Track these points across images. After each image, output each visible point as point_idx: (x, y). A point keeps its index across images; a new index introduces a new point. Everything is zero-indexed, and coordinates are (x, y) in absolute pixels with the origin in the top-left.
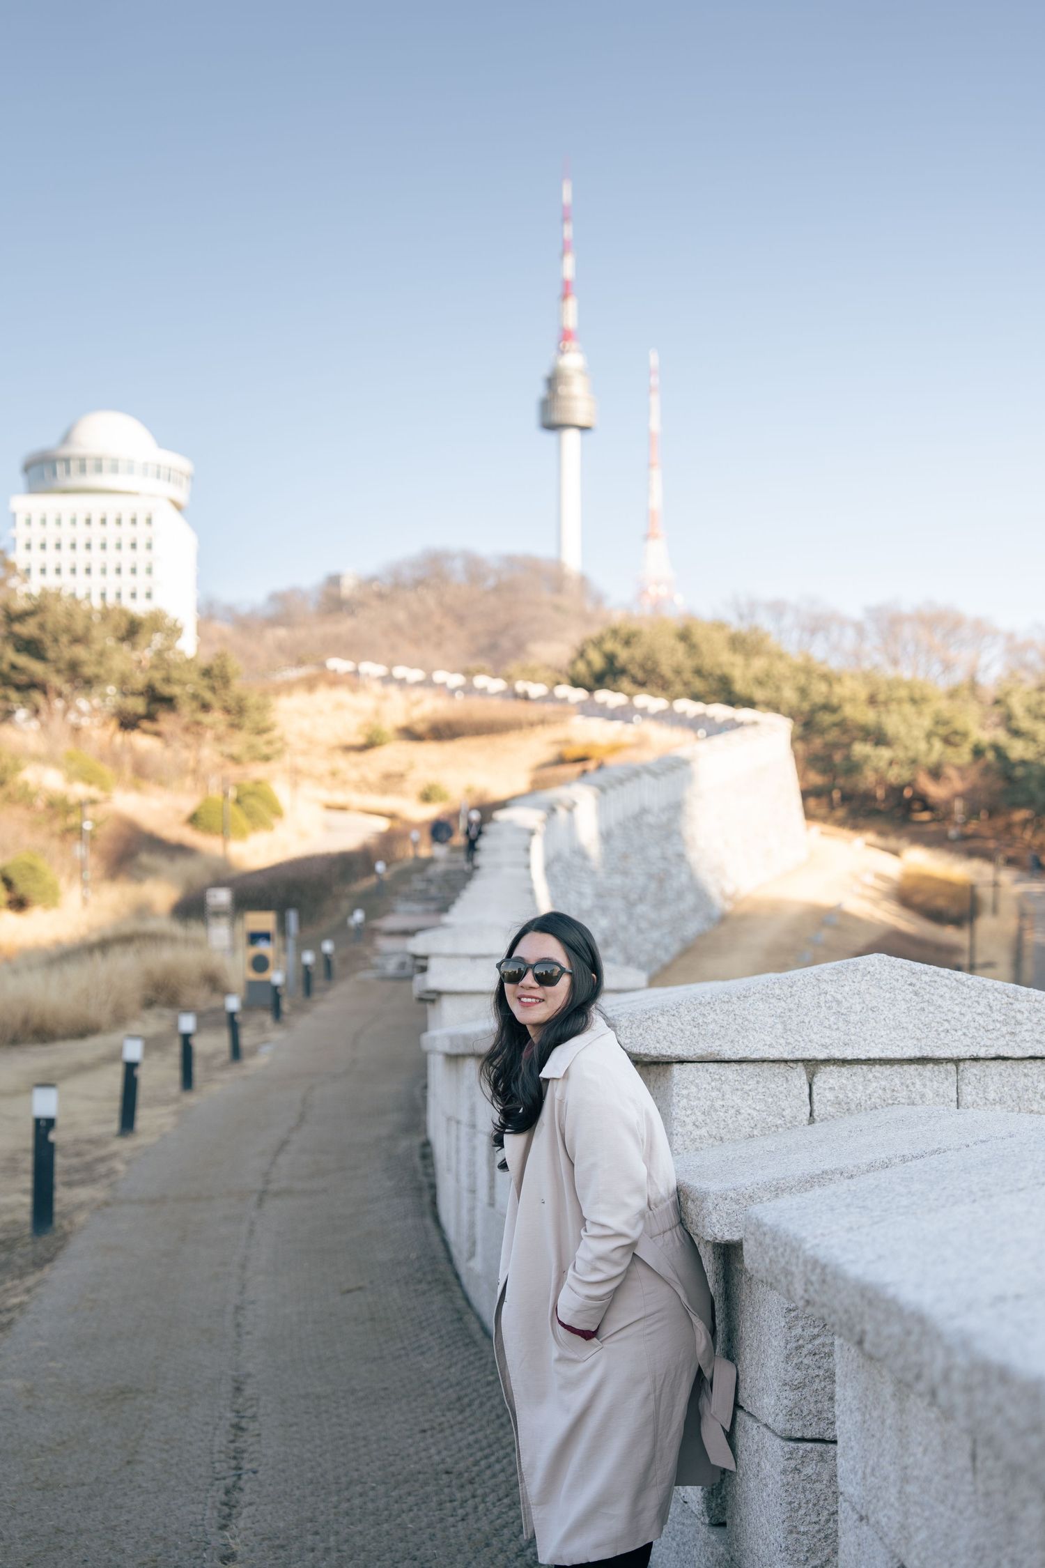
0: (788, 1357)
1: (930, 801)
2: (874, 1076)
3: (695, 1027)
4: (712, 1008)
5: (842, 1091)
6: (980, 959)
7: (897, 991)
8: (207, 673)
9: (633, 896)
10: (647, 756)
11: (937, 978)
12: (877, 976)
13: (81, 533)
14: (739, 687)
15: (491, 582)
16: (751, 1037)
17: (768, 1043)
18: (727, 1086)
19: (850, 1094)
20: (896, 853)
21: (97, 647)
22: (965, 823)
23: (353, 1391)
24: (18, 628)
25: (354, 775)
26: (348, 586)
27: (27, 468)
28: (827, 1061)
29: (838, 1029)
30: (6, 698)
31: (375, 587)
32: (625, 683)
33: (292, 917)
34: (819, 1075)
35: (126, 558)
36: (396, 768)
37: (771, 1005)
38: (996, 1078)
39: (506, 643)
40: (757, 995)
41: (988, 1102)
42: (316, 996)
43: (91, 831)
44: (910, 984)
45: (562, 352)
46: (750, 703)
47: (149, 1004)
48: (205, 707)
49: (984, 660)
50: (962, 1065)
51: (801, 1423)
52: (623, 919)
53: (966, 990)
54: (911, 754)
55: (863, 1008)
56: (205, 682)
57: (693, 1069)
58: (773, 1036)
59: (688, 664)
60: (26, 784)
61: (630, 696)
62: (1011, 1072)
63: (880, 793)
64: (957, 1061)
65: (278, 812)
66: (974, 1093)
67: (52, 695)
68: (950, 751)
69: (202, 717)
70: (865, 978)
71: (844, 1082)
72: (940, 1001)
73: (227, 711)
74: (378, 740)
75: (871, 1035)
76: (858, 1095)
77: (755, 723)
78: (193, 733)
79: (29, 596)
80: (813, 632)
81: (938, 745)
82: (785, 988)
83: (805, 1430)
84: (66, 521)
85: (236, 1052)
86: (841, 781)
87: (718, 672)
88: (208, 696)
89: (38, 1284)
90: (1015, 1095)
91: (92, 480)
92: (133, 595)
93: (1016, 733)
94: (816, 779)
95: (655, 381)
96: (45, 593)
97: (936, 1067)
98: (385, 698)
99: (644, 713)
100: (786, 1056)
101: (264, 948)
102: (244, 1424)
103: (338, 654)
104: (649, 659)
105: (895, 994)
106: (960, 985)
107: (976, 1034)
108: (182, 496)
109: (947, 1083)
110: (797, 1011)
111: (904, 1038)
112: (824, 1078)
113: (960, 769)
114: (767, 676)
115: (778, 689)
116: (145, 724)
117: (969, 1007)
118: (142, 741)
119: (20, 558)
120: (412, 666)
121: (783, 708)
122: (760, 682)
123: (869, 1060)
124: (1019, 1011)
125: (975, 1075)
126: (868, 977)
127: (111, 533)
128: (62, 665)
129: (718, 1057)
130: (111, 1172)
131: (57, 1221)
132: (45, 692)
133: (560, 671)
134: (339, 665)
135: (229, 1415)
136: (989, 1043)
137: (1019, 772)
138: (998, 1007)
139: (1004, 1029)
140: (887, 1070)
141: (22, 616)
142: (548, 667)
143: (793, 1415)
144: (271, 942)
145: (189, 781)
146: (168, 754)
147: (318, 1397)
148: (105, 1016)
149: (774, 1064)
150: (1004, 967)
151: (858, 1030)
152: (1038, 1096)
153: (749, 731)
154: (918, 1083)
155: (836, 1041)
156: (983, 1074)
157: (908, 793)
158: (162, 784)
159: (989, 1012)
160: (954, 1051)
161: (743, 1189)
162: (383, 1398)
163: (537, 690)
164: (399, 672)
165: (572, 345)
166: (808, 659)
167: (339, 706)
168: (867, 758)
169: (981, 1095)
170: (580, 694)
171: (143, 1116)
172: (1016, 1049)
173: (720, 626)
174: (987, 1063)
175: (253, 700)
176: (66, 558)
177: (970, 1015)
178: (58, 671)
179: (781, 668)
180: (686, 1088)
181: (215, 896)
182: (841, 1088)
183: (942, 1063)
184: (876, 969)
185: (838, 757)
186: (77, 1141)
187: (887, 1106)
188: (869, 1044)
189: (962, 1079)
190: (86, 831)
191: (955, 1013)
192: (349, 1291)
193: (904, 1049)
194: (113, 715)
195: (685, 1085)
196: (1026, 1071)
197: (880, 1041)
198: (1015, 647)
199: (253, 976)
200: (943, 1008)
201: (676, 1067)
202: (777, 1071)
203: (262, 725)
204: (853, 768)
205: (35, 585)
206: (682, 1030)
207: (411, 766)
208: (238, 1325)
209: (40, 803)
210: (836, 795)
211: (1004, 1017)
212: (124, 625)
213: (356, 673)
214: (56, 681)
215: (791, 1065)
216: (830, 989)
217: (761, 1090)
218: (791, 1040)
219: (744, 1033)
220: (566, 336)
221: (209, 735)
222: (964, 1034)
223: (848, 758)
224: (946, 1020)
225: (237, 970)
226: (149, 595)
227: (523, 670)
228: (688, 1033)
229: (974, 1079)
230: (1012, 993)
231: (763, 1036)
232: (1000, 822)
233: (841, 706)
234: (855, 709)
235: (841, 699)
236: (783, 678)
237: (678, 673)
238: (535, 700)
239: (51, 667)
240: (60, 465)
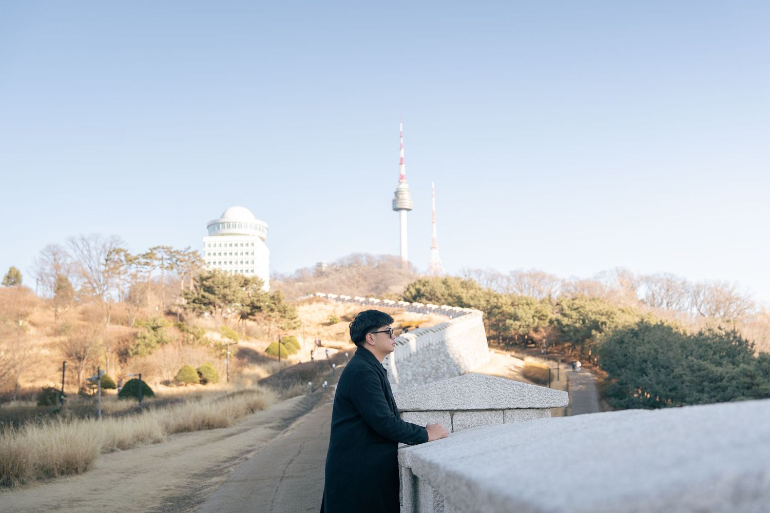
0: (434, 508)
1: (535, 340)
2: (474, 415)
3: (410, 399)
8: (273, 298)
10: (431, 325)
12: (474, 380)
13: (228, 250)
14: (465, 300)
15: (376, 265)
16: (430, 402)
17: (436, 404)
18: (422, 420)
19: (466, 422)
20: (522, 359)
21: (233, 289)
22: (547, 348)
24: (205, 283)
25: (326, 334)
26: (324, 267)
27: (208, 227)
28: (457, 411)
29: (461, 399)
30: (201, 308)
31: (335, 267)
32: (424, 300)
35: (245, 258)
36: (341, 331)
37: (437, 391)
38: (517, 416)
39: (381, 286)
40: (432, 388)
43: (230, 355)
44: (486, 383)
45: (400, 183)
46: (469, 306)
48: (272, 310)
49: (553, 290)
54: (527, 323)
55: (469, 392)
56: (272, 301)
57: (410, 414)
58: (438, 402)
59: (447, 292)
60: (207, 338)
61: (425, 304)
62: (522, 413)
63: (516, 338)
64: (503, 410)
65: (298, 348)
66: (509, 420)
67: (217, 307)
68: (541, 322)
69: (270, 313)
70: (470, 381)
71: (464, 418)
72: (496, 389)
73: (280, 311)
74: (335, 321)
75: (472, 401)
76: (469, 422)
77: (470, 313)
78: (268, 320)
79: (210, 272)
80: (492, 281)
81: (537, 320)
82: (442, 385)
84: (223, 245)
86: (502, 334)
87: (457, 295)
88: (273, 306)
89: (199, 509)
91: (232, 230)
92: (247, 271)
93: (565, 315)
94: (493, 333)
95: (434, 193)
96: (215, 271)
97: (496, 412)
98: (337, 306)
99: (430, 310)
100: (443, 409)
103: (321, 291)
104: (432, 291)
105: (480, 386)
106: (503, 383)
107: (509, 400)
108: (264, 236)
109: (500, 418)
110: (446, 393)
111: (484, 402)
112: (456, 416)
113: (544, 328)
114: (475, 295)
115: (479, 301)
116: (251, 317)
117: (507, 390)
118: (249, 323)
119: (206, 259)
120: (347, 295)
121: (481, 308)
122: (472, 298)
123: (472, 410)
124: (525, 392)
125: (510, 414)
127: (239, 249)
128: (220, 296)
129: (419, 410)
130: (229, 471)
132: (215, 306)
133: (400, 296)
134: (322, 295)
136: (514, 403)
137: (566, 329)
138: (517, 391)
139: (519, 398)
140: (479, 413)
141: (207, 279)
142: (396, 294)
145: (266, 337)
146: (259, 327)
149: (439, 412)
151: (468, 399)
153: (468, 316)
154: (490, 418)
155: (460, 403)
156: (512, 414)
157: (526, 337)
158: (256, 338)
159: (514, 392)
160: (502, 406)
163: (392, 302)
164: (342, 297)
165: (403, 181)
166: (489, 290)
167: (320, 309)
168: (511, 325)
169: (512, 421)
170: (407, 304)
172: (524, 406)
173: (458, 279)
174: (514, 410)
175: (289, 307)
176: (223, 258)
177: (507, 393)
178: (219, 298)
179: (479, 293)
182: (462, 420)
183: (498, 411)
185: (501, 325)
187: (479, 426)
188: (472, 404)
189: (505, 416)
190: (228, 354)
191: (502, 393)
193: (484, 406)
194: (239, 314)
196: (527, 413)
197: (476, 403)
198: (565, 285)
200: (497, 391)
201: (404, 413)
202: (440, 414)
203: (293, 317)
204: (506, 328)
205: (211, 267)
206: (405, 401)
209: (212, 345)
210: (500, 338)
211: (519, 394)
212: (243, 282)
213: (327, 297)
214: (218, 301)
215: (445, 412)
216: (458, 385)
218: (444, 403)
219: (428, 401)
220: (402, 177)
221: (273, 320)
222: (505, 400)
223: (504, 325)
224: (499, 395)
226: (252, 271)
227: (387, 296)
228: (408, 401)
229: (509, 416)
230: (522, 386)
231: (434, 402)
232: (560, 347)
233: (502, 306)
234: (507, 307)
235: (502, 304)
236: (480, 297)
237: (443, 296)
238: (391, 306)
239: (216, 297)
240: (221, 226)
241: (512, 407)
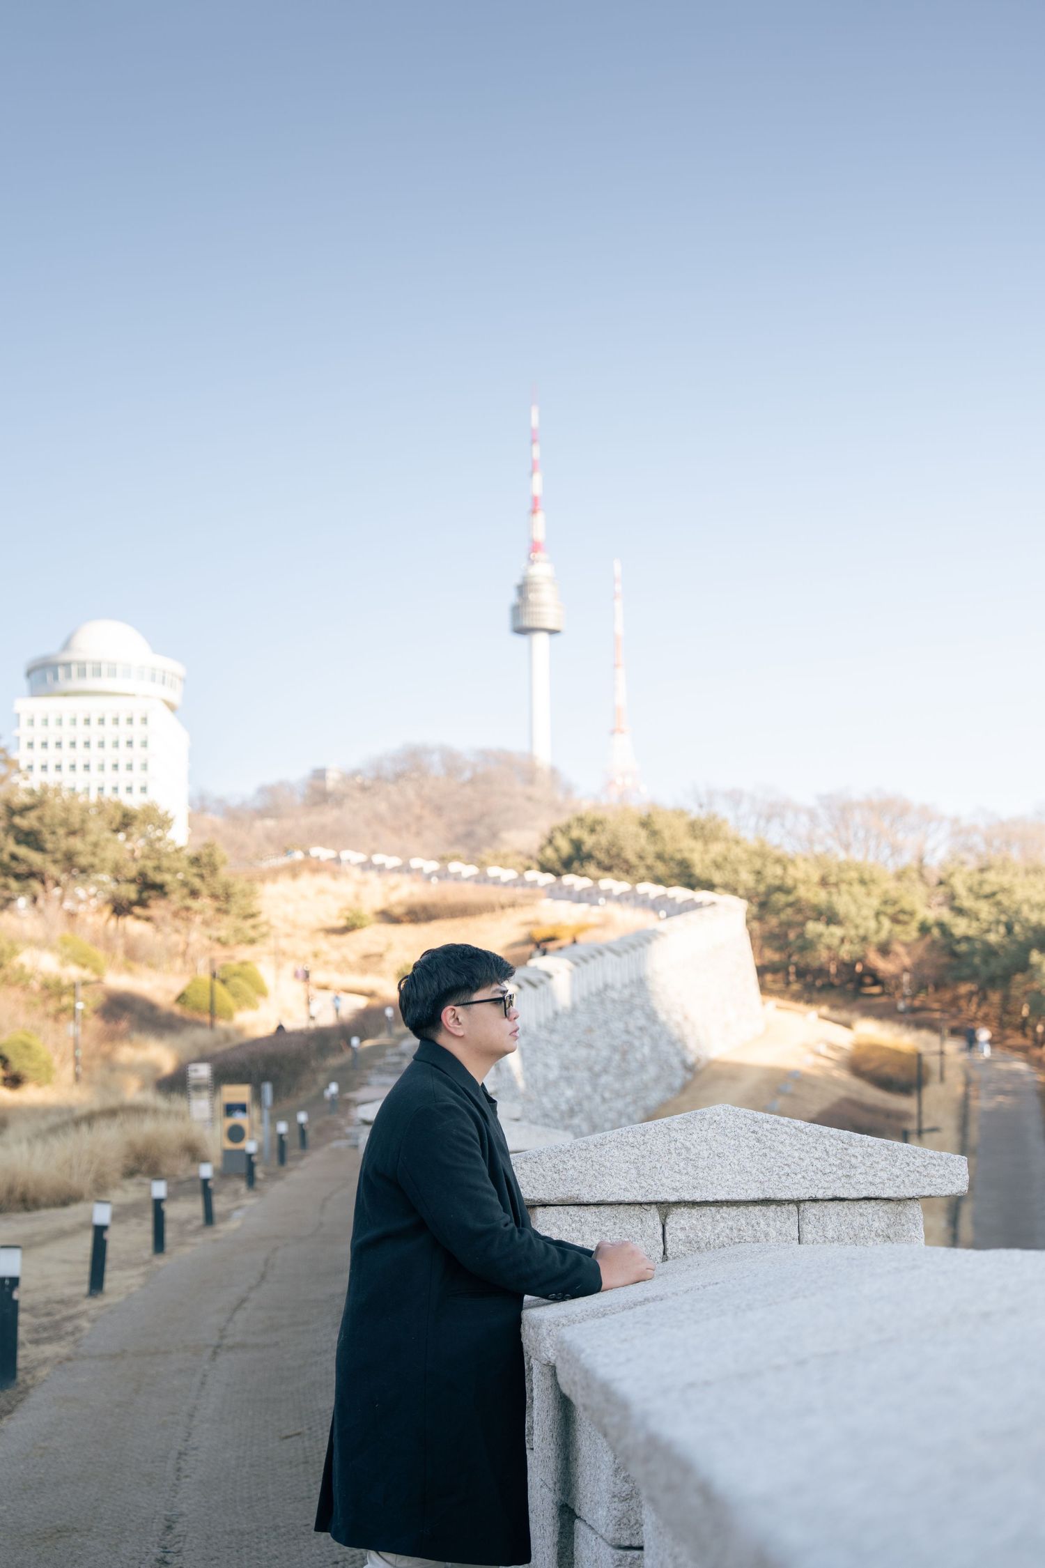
0: (616, 1470)
1: (880, 975)
2: (722, 1217)
3: (556, 1173)
4: (571, 1155)
5: (693, 1231)
6: (926, 1125)
7: (741, 1138)
8: (195, 861)
9: (597, 1068)
10: (610, 936)
11: (777, 1126)
12: (722, 1125)
13: (81, 733)
14: (699, 870)
15: (467, 775)
16: (607, 1182)
17: (623, 1187)
18: (587, 1228)
19: (700, 1234)
20: (848, 1025)
21: (91, 838)
22: (913, 996)
23: (276, 1528)
24: (17, 820)
25: (335, 956)
26: (332, 781)
27: (29, 674)
28: (678, 1204)
29: (687, 1173)
30: (6, 887)
31: (359, 779)
32: (592, 869)
33: (267, 1088)
34: (671, 1216)
35: (123, 755)
36: (375, 949)
37: (626, 1153)
38: (834, 1218)
39: (481, 831)
40: (613, 1143)
41: (827, 1240)
42: (289, 1164)
43: (82, 1010)
44: (753, 1132)
45: (532, 562)
46: (710, 886)
47: (130, 1173)
48: (194, 894)
49: (930, 845)
50: (802, 1206)
51: (629, 1532)
52: (588, 1089)
53: (804, 1137)
54: (862, 932)
55: (710, 1154)
56: (195, 870)
57: (555, 1212)
58: (628, 1180)
59: (651, 849)
60: (22, 967)
61: (596, 879)
62: (848, 1212)
63: (833, 969)
64: (798, 1202)
65: (262, 992)
66: (813, 1231)
67: (50, 884)
68: (898, 928)
69: (190, 902)
70: (712, 1127)
71: (694, 1222)
72: (780, 1147)
73: (214, 896)
74: (358, 923)
75: (717, 1179)
76: (708, 1235)
77: (713, 904)
78: (183, 919)
79: (31, 792)
80: (769, 819)
81: (886, 923)
82: (638, 1136)
83: (632, 1538)
84: (66, 721)
85: (209, 1218)
86: (795, 958)
87: (678, 856)
88: (197, 883)
90: (852, 1233)
91: (91, 683)
92: (129, 789)
93: (960, 911)
94: (772, 956)
95: (619, 587)
96: (45, 789)
97: (779, 1208)
98: (364, 883)
99: (608, 895)
100: (640, 1199)
101: (239, 1119)
102: (168, 1558)
103: (323, 844)
104: (613, 846)
105: (739, 1141)
106: (798, 1132)
107: (814, 1177)
108: (176, 698)
109: (789, 1223)
110: (650, 1157)
111: (749, 1181)
112: (676, 1218)
113: (906, 945)
114: (725, 859)
115: (736, 872)
116: (138, 910)
117: (807, 1152)
118: (133, 926)
119: (22, 756)
120: (390, 855)
121: (741, 891)
122: (718, 866)
123: (717, 1202)
124: (854, 1156)
125: (815, 1215)
126: (714, 1126)
127: (109, 732)
128: (59, 856)
129: (577, 1201)
130: (78, 1329)
131: (20, 1376)
132: (43, 882)
133: (530, 857)
134: (322, 853)
135: (156, 1550)
136: (826, 1185)
137: (963, 947)
138: (834, 1152)
139: (840, 1173)
140: (733, 1211)
141: (24, 810)
142: (519, 853)
143: (622, 1526)
144: (247, 1114)
145: (178, 963)
146: (159, 938)
147: (242, 1534)
148: (86, 1184)
149: (629, 1207)
150: (949, 1133)
151: (706, 1174)
152: (873, 1234)
153: (707, 912)
154: (762, 1223)
155: (686, 1185)
156: (821, 1214)
157: (859, 968)
158: (151, 966)
159: (826, 1157)
160: (794, 1193)
161: (574, 1316)
162: (304, 1534)
163: (508, 875)
164: (378, 859)
165: (540, 556)
166: (763, 845)
167: (321, 891)
168: (820, 935)
169: (821, 1234)
170: (549, 878)
171: (112, 1278)
172: (851, 1191)
173: (681, 813)
174: (826, 1203)
175: (239, 886)
176: (66, 755)
177: (809, 1160)
178: (55, 862)
179: (737, 852)
180: (548, 1229)
181: (196, 1071)
182: (691, 1228)
183: (784, 1204)
184: (721, 1118)
185: (792, 935)
186: (48, 1302)
187: (734, 1244)
188: (716, 1187)
189: (803, 1219)
190: (78, 1010)
191: (794, 1158)
192: (287, 1437)
193: (749, 1192)
194: (107, 903)
195: (548, 1226)
196: (861, 1211)
197: (726, 1184)
198: (959, 831)
199: (229, 1145)
200: (783, 1153)
201: (540, 1210)
202: (633, 1213)
203: (250, 911)
204: (807, 945)
205: (36, 781)
206: (544, 1176)
207: (389, 946)
208: (179, 1470)
209: (35, 985)
210: (792, 969)
211: (839, 1161)
212: (118, 818)
213: (338, 860)
214: (53, 870)
215: (646, 1207)
216: (680, 1137)
217: (617, 1230)
218: (644, 1184)
219: (601, 1179)
220: (535, 547)
221: (198, 919)
222: (804, 1177)
223: (801, 935)
224: (786, 1165)
225: (215, 1140)
226: (144, 790)
227: (496, 857)
228: (549, 1178)
229: (814, 1218)
230: (847, 1140)
231: (618, 1181)
232: (947, 996)
233: (795, 887)
234: (808, 890)
235: (796, 881)
236: (740, 862)
237: (641, 858)
238: (506, 884)
239: (48, 858)
240: (61, 671)
241: (820, 1196)
